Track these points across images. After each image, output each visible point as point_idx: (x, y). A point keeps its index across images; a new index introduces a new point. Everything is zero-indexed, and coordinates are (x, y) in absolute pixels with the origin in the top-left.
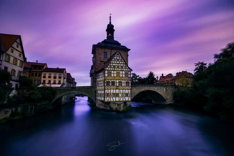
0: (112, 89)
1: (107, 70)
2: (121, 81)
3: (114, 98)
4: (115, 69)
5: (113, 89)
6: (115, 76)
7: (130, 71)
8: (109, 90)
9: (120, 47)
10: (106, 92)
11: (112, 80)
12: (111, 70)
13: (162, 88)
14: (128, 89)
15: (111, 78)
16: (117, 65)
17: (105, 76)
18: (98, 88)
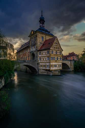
0: (54, 62)
1: (51, 50)
2: (58, 57)
3: (55, 68)
4: (55, 49)
6: (55, 54)
7: (62, 51)
8: (52, 63)
9: (50, 34)
11: (54, 57)
12: (53, 50)
13: (69, 62)
14: (61, 62)
15: (53, 55)
17: (50, 54)
18: (40, 61)
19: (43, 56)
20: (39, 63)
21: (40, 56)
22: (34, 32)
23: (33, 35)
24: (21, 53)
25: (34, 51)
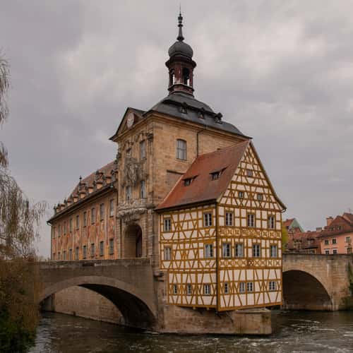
0: (237, 268)
1: (222, 205)
2: (259, 241)
3: (243, 297)
4: (244, 202)
5: (240, 268)
6: (242, 225)
7: (280, 211)
8: (230, 272)
9: (220, 126)
10: (221, 279)
11: (237, 240)
12: (234, 207)
13: (322, 263)
14: (275, 268)
15: (233, 232)
16: (248, 188)
17: (217, 227)
18: (167, 264)
19: (182, 237)
20: (161, 275)
21: (168, 236)
22: (140, 116)
23: (133, 130)
24: (74, 224)
25: (138, 212)
